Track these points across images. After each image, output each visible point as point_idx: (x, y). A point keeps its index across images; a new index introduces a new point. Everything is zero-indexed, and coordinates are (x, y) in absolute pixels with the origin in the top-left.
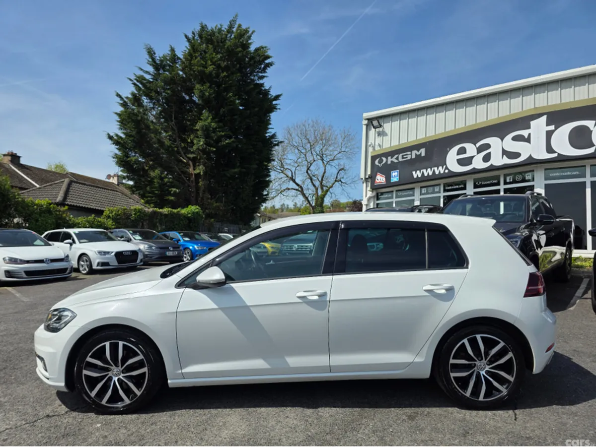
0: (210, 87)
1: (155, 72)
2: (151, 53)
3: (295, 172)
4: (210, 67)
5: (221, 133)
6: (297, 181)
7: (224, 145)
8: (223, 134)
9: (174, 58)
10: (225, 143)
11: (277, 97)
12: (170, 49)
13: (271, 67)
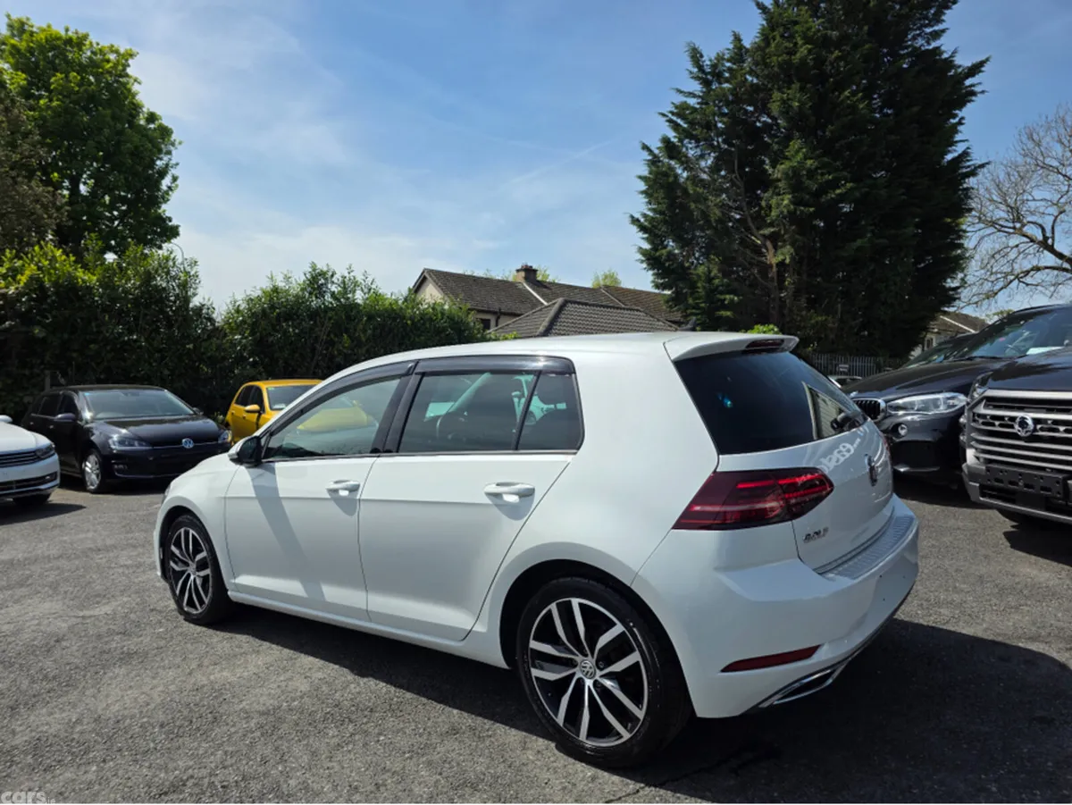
0: (802, 89)
1: (704, 90)
2: (696, 56)
3: (1053, 228)
4: (802, 50)
5: (826, 176)
6: (1057, 247)
7: (832, 198)
8: (830, 177)
9: (739, 53)
10: (833, 196)
11: (976, 69)
12: (732, 38)
13: (954, 7)
